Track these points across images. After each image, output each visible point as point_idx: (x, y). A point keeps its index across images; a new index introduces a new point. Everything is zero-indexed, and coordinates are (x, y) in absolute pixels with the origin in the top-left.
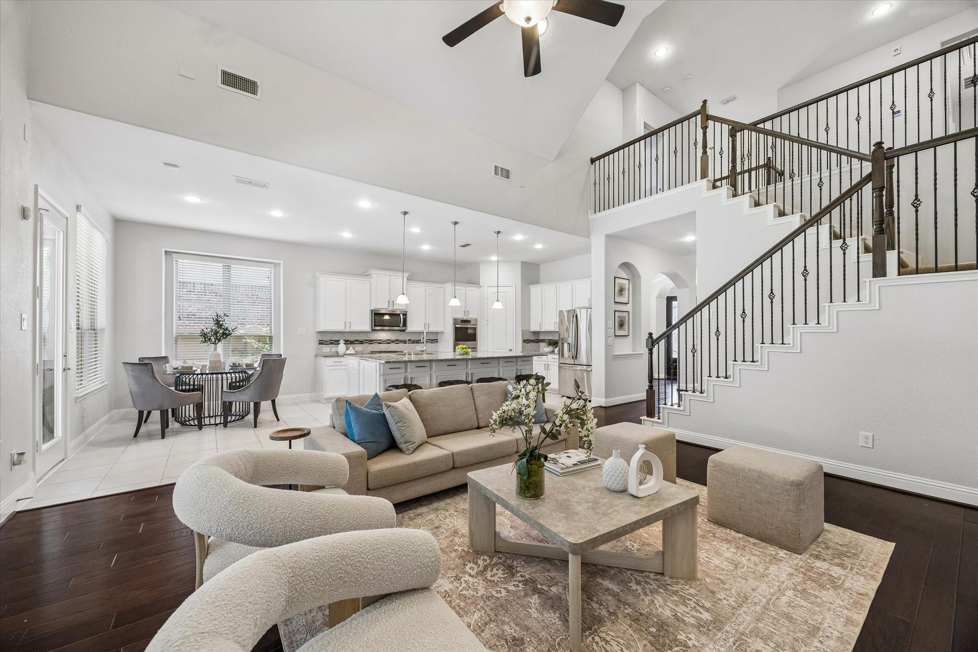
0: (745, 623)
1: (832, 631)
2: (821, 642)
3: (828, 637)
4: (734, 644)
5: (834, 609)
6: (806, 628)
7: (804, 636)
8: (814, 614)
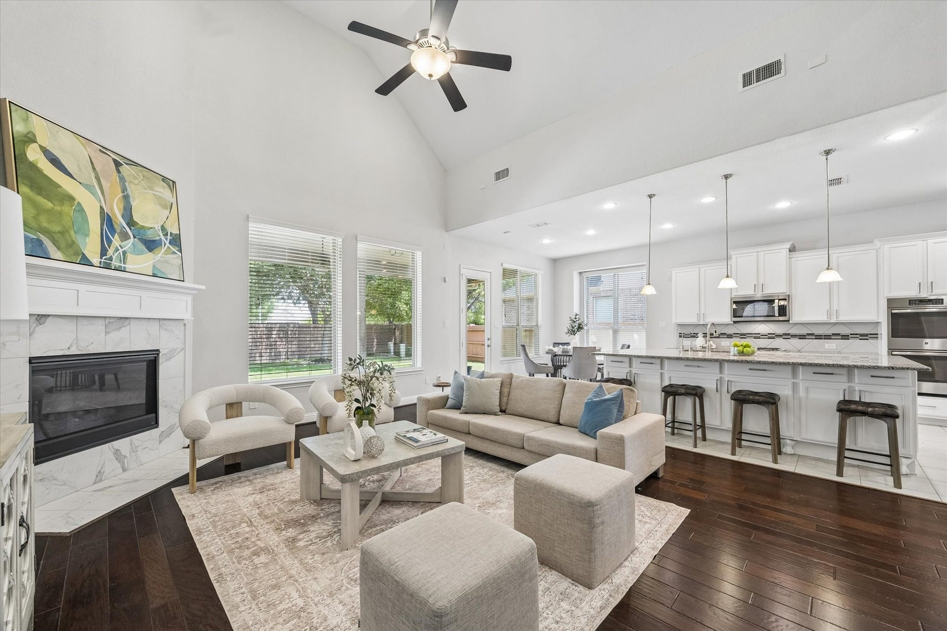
0: (284, 560)
1: (246, 607)
2: (243, 593)
3: (244, 600)
4: (272, 549)
5: (264, 626)
6: (259, 592)
7: (255, 586)
8: (268, 606)
